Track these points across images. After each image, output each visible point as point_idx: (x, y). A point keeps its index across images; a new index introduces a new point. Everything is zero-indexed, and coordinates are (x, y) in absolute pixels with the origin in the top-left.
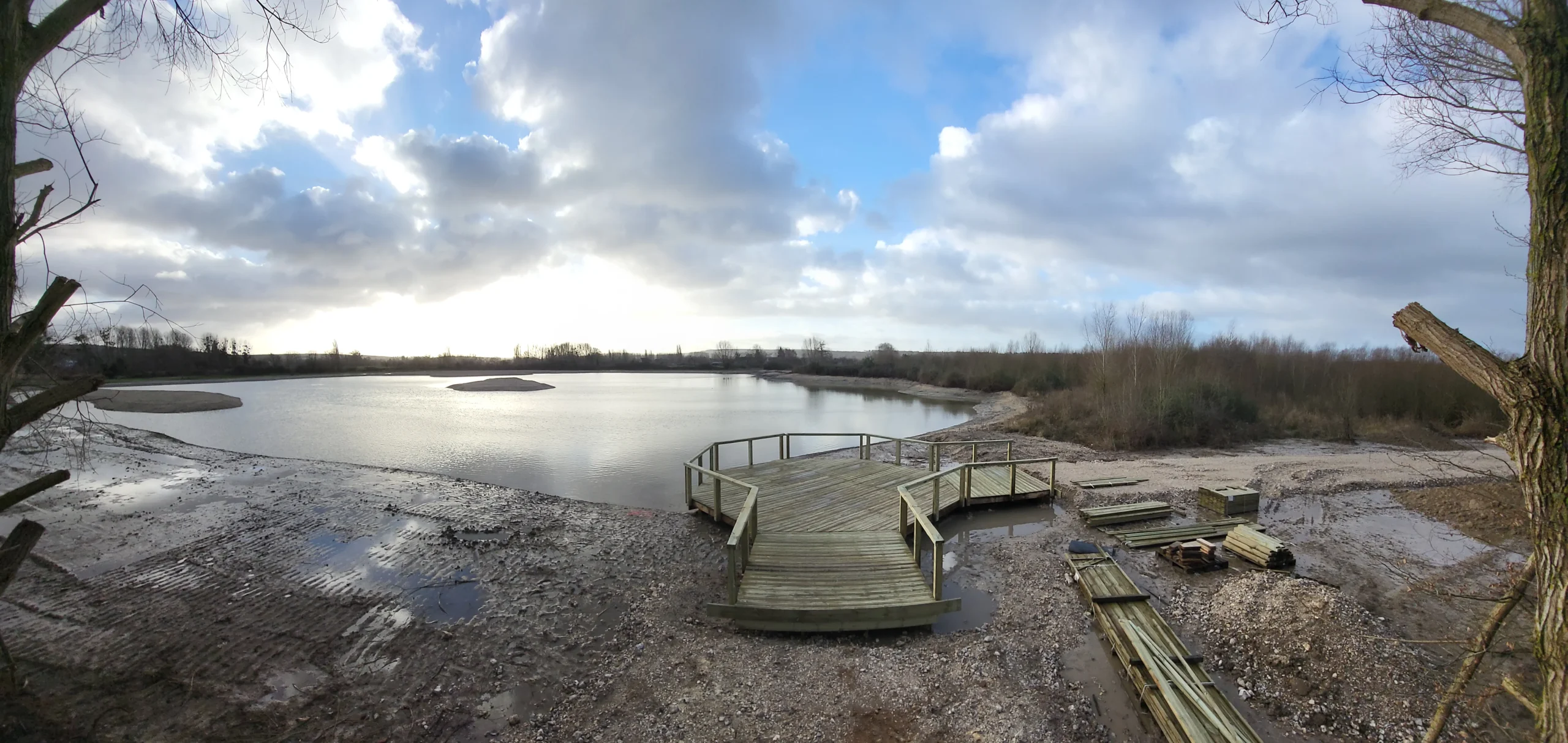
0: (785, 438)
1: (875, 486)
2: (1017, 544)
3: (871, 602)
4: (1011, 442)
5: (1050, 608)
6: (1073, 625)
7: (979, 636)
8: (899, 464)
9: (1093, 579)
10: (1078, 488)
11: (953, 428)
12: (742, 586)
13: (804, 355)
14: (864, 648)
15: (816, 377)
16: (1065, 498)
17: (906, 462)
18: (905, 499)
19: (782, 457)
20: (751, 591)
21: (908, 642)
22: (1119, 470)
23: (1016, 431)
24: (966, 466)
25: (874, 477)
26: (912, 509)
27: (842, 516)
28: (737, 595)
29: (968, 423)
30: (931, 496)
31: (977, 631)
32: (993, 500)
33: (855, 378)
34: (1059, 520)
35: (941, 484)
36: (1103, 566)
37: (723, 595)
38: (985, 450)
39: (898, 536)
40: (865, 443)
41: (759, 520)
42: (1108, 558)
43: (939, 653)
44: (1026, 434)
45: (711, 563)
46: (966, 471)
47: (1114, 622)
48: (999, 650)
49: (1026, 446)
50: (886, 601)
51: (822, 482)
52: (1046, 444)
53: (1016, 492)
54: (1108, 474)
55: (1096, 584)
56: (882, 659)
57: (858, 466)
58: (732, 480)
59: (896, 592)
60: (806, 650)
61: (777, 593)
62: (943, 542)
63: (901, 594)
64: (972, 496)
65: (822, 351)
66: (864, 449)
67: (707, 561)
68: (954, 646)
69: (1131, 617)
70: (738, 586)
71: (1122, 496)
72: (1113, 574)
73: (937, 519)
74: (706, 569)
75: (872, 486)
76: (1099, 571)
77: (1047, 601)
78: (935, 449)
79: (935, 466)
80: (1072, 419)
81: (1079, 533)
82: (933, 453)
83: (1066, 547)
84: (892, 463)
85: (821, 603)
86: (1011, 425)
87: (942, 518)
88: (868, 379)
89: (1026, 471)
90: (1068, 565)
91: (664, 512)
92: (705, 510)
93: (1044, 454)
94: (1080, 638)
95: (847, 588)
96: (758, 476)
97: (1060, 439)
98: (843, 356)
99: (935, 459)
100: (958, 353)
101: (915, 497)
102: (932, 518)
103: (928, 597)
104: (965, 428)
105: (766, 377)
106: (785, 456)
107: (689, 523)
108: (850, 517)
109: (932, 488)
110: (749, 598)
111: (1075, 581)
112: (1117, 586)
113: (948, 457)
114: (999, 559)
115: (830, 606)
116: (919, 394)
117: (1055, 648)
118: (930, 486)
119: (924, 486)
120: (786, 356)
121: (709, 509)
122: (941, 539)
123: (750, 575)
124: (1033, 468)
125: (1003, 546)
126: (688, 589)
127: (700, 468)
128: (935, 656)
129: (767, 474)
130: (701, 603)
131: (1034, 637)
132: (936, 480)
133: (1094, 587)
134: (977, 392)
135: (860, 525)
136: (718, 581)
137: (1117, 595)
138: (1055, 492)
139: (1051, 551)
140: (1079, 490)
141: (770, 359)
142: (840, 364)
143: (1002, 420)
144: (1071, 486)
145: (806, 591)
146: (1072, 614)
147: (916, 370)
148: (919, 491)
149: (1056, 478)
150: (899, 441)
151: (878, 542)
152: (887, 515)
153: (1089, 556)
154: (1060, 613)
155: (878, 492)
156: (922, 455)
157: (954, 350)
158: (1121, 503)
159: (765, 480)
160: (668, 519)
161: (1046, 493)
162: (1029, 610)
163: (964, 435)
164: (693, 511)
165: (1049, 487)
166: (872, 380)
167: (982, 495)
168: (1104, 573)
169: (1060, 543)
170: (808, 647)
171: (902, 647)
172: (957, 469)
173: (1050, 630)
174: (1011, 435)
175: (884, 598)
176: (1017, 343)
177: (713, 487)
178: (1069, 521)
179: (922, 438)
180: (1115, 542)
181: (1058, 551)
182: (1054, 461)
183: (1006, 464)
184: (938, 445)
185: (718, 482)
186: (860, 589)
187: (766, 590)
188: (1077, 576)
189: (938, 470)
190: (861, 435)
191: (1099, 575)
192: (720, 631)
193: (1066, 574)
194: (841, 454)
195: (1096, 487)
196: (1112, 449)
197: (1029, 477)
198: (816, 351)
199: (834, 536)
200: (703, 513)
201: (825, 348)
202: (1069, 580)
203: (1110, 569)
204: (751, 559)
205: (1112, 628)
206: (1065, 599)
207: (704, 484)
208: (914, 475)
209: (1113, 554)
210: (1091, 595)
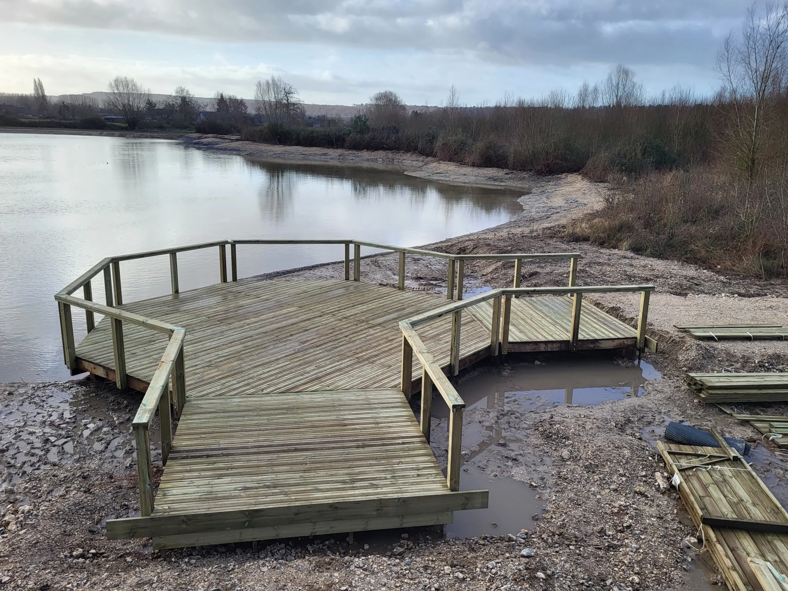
0: (228, 247)
1: (367, 321)
2: (577, 418)
3: (357, 492)
4: (576, 258)
5: (627, 521)
6: (665, 552)
7: (513, 547)
8: (402, 288)
9: (705, 487)
10: (688, 339)
11: (485, 232)
12: (162, 486)
13: (259, 109)
14: (347, 558)
15: (279, 149)
16: (663, 352)
17: (414, 284)
18: (411, 342)
19: (224, 279)
20: (175, 491)
21: (409, 549)
22: (767, 313)
23: (586, 239)
24: (503, 292)
25: (364, 307)
26: (419, 356)
27: (319, 367)
28: (153, 500)
29: (509, 225)
30: (448, 338)
31: (510, 540)
32: (542, 348)
33: (339, 151)
34: (650, 388)
35: (463, 320)
36: (727, 470)
37: (133, 504)
38: (533, 268)
39: (400, 397)
40: (352, 256)
41: (189, 381)
42: (736, 459)
43: (453, 566)
44: (602, 244)
45: (113, 457)
46: (503, 300)
47: (738, 559)
48: (544, 570)
49: (599, 264)
50: (379, 490)
51: (287, 317)
52: (634, 262)
53: (580, 337)
54: (746, 318)
55: (710, 496)
56: (373, 573)
57: (341, 291)
58: (141, 318)
59: (393, 477)
60: (259, 567)
61: (215, 489)
62: (463, 406)
63: (401, 481)
64: (511, 339)
65: (289, 105)
66: (352, 265)
67: (108, 454)
68: (476, 558)
69: (770, 557)
70: (156, 486)
71: (771, 357)
72: (744, 485)
73: (457, 373)
74: (107, 467)
75: (363, 321)
76: (717, 476)
77: (622, 511)
78: (458, 265)
79: (456, 292)
80: (686, 222)
81: (684, 412)
82: (454, 272)
83: (661, 431)
84: (394, 286)
85: (282, 497)
86: (578, 230)
87: (463, 372)
88: (360, 153)
89: (597, 305)
90: (661, 459)
91: (26, 385)
92: (100, 373)
93: (630, 278)
94: (676, 574)
95: (322, 473)
96: (187, 312)
97: (660, 256)
98: (322, 113)
99: (457, 281)
100: (497, 109)
101: (423, 338)
102: (448, 371)
103: (438, 486)
104: (504, 233)
105: (199, 146)
106: (230, 278)
107: (75, 397)
108: (328, 368)
109: (449, 326)
110: (173, 502)
111: (672, 487)
112: (749, 505)
113: (476, 278)
114: (548, 437)
115: (296, 500)
116: (435, 177)
117: (632, 583)
118: (447, 323)
119: (438, 322)
120: (231, 110)
121: (107, 369)
122: (460, 402)
123: (173, 466)
124: (611, 300)
125: (556, 419)
126: (75, 504)
127: (88, 303)
128: (447, 569)
129: (202, 308)
130: (98, 522)
131: (599, 560)
132: (457, 312)
133: (707, 500)
134: (525, 175)
135: (343, 381)
136: (125, 483)
137: (748, 519)
138: (646, 342)
139: (633, 435)
140: (690, 341)
141: (206, 113)
142: (317, 128)
143: (563, 221)
144: (674, 333)
145: (258, 482)
146: (664, 536)
147: (432, 138)
148: (430, 330)
149: (650, 317)
150: (403, 253)
151: (369, 406)
152: (383, 366)
153: (700, 450)
154: (644, 531)
155: (371, 331)
156: (436, 275)
157: (492, 104)
158: (768, 370)
159: (198, 316)
160: (31, 397)
161: (629, 342)
162: (594, 519)
163: (502, 244)
164: (81, 376)
165: (637, 333)
166: (365, 154)
167: (525, 339)
168: (725, 480)
169: (649, 423)
170: (261, 562)
171: (401, 556)
172: (489, 297)
173: (626, 554)
174: (577, 246)
175: (376, 486)
176: (596, 90)
177: (110, 334)
178: (668, 391)
179: (439, 248)
180: (749, 433)
181: (646, 436)
182: (648, 291)
183: (565, 292)
184: (461, 259)
185: (118, 323)
186: (342, 474)
187: (198, 486)
188: (677, 479)
189: (460, 299)
190: (347, 243)
191: (716, 483)
192: (129, 559)
193: (658, 474)
194: (317, 272)
195: (722, 339)
196: (758, 277)
197: (603, 314)
198: (278, 103)
199: (306, 398)
200: (97, 377)
201: (294, 98)
202: (662, 483)
203: (737, 475)
204: (174, 443)
205: (735, 570)
206: (654, 510)
207: (98, 330)
208: (425, 305)
209: (746, 452)
210: (700, 513)
